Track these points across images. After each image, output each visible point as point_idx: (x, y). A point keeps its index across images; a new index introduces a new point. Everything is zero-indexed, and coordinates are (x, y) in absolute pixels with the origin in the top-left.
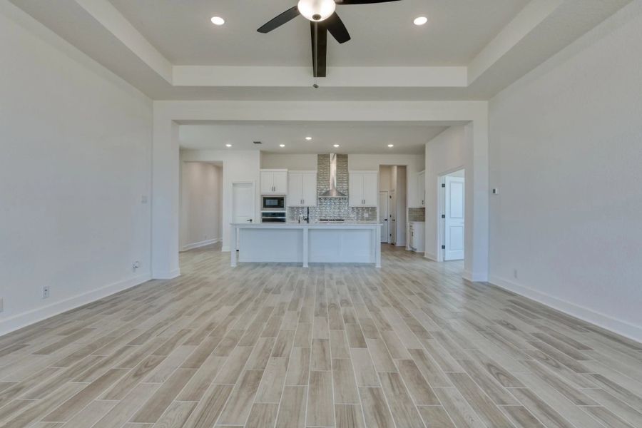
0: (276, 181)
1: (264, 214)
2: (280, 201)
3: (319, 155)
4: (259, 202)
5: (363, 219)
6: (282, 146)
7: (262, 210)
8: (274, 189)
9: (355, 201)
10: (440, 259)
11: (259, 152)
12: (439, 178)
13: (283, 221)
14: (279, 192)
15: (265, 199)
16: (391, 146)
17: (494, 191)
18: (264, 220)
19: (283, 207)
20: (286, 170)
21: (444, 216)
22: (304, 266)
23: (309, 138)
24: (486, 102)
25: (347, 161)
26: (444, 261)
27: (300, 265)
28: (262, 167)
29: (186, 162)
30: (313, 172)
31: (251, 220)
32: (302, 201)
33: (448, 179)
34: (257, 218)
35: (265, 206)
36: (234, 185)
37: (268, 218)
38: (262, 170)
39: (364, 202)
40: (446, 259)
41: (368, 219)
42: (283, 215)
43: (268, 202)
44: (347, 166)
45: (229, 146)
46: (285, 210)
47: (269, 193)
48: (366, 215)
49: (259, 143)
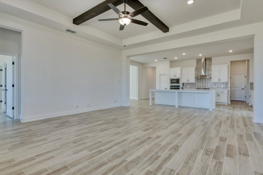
0: (176, 73)
1: (171, 86)
2: (178, 81)
3: (197, 60)
4: (169, 81)
7: (170, 84)
8: (175, 76)
9: (215, 80)
11: (169, 61)
13: (179, 89)
14: (177, 77)
15: (171, 80)
16: (231, 51)
18: (171, 88)
19: (179, 83)
20: (180, 68)
22: (176, 107)
25: (211, 61)
29: (145, 68)
31: (166, 88)
32: (188, 80)
34: (169, 87)
35: (172, 83)
36: (160, 75)
37: (172, 88)
38: (170, 68)
39: (219, 80)
42: (179, 86)
43: (173, 81)
44: (211, 63)
45: (156, 61)
46: (180, 84)
47: (173, 77)
49: (166, 58)
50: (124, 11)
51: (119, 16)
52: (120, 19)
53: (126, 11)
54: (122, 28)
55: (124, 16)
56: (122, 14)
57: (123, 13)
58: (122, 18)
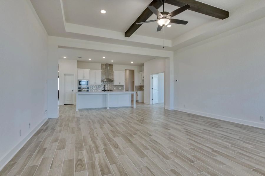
0: (84, 74)
1: (79, 88)
3: (101, 64)
5: (119, 90)
6: (90, 59)
7: (78, 86)
8: (84, 77)
9: (116, 83)
10: (151, 103)
11: (77, 61)
12: (151, 75)
13: (88, 91)
15: (79, 82)
16: (132, 63)
17: (176, 81)
20: (89, 69)
21: (152, 89)
22: (108, 109)
23: (104, 57)
24: (173, 52)
25: (113, 67)
26: (153, 104)
27: (106, 108)
28: (78, 68)
30: (100, 70)
31: (73, 91)
32: (95, 83)
33: (154, 76)
34: (77, 90)
35: (78, 84)
36: (64, 75)
38: (78, 69)
39: (120, 83)
40: (153, 103)
41: (121, 90)
42: (88, 88)
44: (113, 69)
45: (65, 57)
46: (89, 86)
47: (81, 79)
48: (120, 88)
49: (81, 57)
50: (163, 11)
51: (158, 17)
52: (158, 20)
53: (164, 11)
54: (159, 28)
55: (163, 17)
56: (161, 15)
57: (162, 13)
58: (161, 18)
